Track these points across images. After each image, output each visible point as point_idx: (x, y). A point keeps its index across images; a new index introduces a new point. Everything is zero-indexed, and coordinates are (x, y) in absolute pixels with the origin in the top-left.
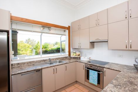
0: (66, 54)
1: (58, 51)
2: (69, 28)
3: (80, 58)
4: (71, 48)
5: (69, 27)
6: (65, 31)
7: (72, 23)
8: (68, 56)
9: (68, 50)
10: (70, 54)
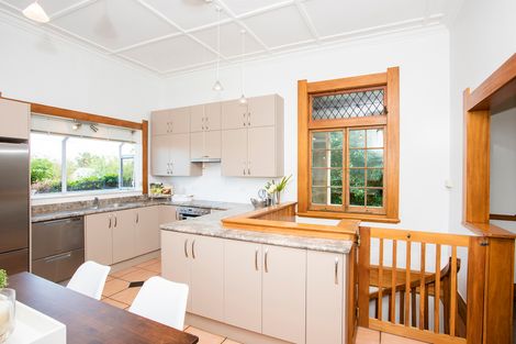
0: (137, 189)
1: (111, 183)
2: (144, 126)
3: (170, 199)
4: (149, 175)
5: (146, 123)
6: (133, 132)
7: (153, 114)
8: (141, 194)
9: (141, 180)
10: (145, 191)
